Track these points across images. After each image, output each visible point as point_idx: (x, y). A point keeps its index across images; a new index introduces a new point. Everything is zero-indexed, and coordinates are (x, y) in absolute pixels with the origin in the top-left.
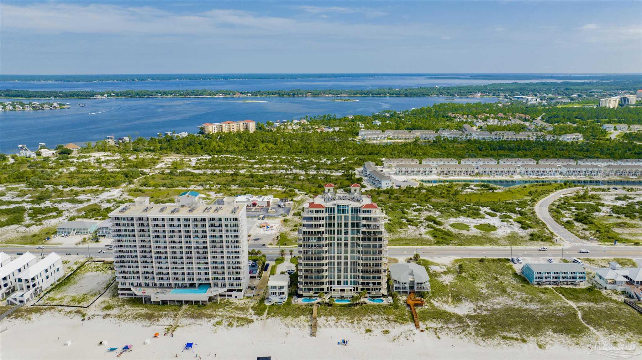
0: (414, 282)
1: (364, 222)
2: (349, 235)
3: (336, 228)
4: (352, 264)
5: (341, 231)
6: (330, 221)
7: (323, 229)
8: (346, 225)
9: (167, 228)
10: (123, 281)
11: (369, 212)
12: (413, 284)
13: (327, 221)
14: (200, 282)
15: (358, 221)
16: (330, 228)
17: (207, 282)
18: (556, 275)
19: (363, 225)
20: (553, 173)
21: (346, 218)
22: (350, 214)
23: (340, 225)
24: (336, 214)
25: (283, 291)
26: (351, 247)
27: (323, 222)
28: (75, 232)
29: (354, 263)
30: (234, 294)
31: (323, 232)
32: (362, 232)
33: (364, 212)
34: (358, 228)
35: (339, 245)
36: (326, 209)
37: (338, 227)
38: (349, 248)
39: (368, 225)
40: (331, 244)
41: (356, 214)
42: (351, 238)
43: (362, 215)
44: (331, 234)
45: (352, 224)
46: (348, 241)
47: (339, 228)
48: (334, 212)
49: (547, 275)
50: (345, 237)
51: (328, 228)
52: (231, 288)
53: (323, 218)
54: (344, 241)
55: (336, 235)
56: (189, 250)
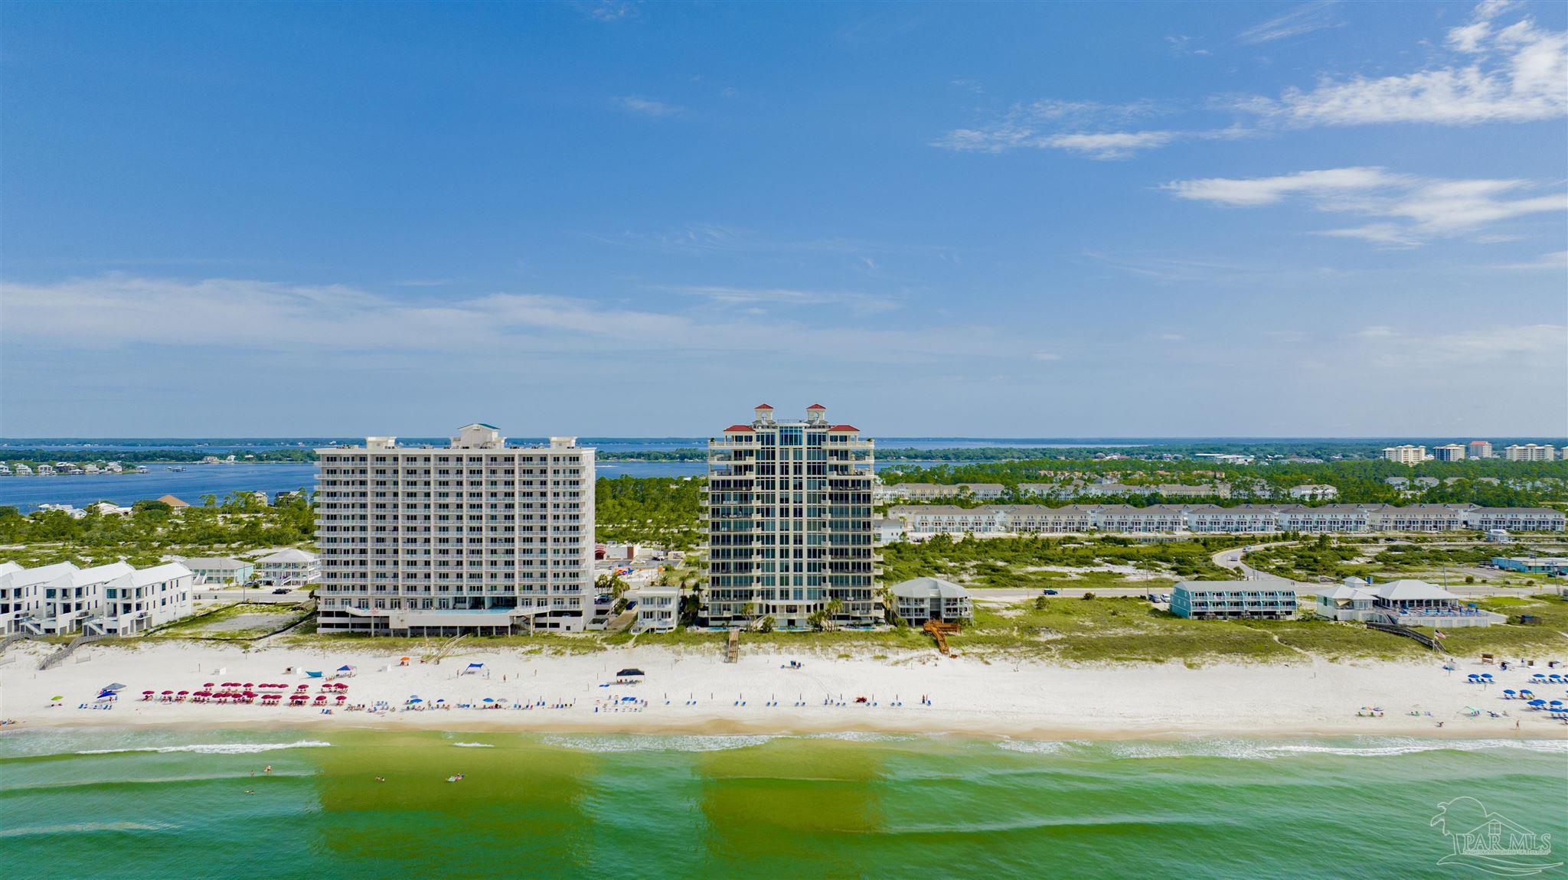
0: (938, 600)
1: (834, 461)
2: (805, 491)
3: (778, 476)
4: (812, 553)
5: (787, 482)
6: (765, 461)
7: (751, 476)
8: (798, 469)
9: (434, 477)
10: (330, 594)
11: (844, 439)
12: (939, 606)
13: (760, 461)
14: (495, 594)
15: (822, 461)
16: (765, 476)
17: (508, 594)
18: (1235, 599)
19: (831, 466)
20: (1260, 525)
21: (798, 454)
22: (804, 446)
23: (785, 470)
24: (777, 446)
25: (668, 608)
26: (809, 515)
27: (751, 461)
28: (205, 577)
29: (815, 550)
30: (564, 621)
31: (751, 482)
32: (831, 482)
33: (834, 439)
34: (822, 476)
35: (784, 512)
36: (758, 437)
37: (782, 473)
38: (805, 518)
39: (842, 467)
40: (768, 509)
41: (817, 446)
42: (809, 496)
43: (828, 446)
44: (768, 488)
45: (809, 467)
46: (801, 502)
47: (784, 476)
48: (773, 443)
49: (1216, 599)
50: (795, 495)
51: (760, 476)
52: (558, 608)
53: (751, 453)
54: (795, 502)
55: (778, 491)
56: (475, 524)
